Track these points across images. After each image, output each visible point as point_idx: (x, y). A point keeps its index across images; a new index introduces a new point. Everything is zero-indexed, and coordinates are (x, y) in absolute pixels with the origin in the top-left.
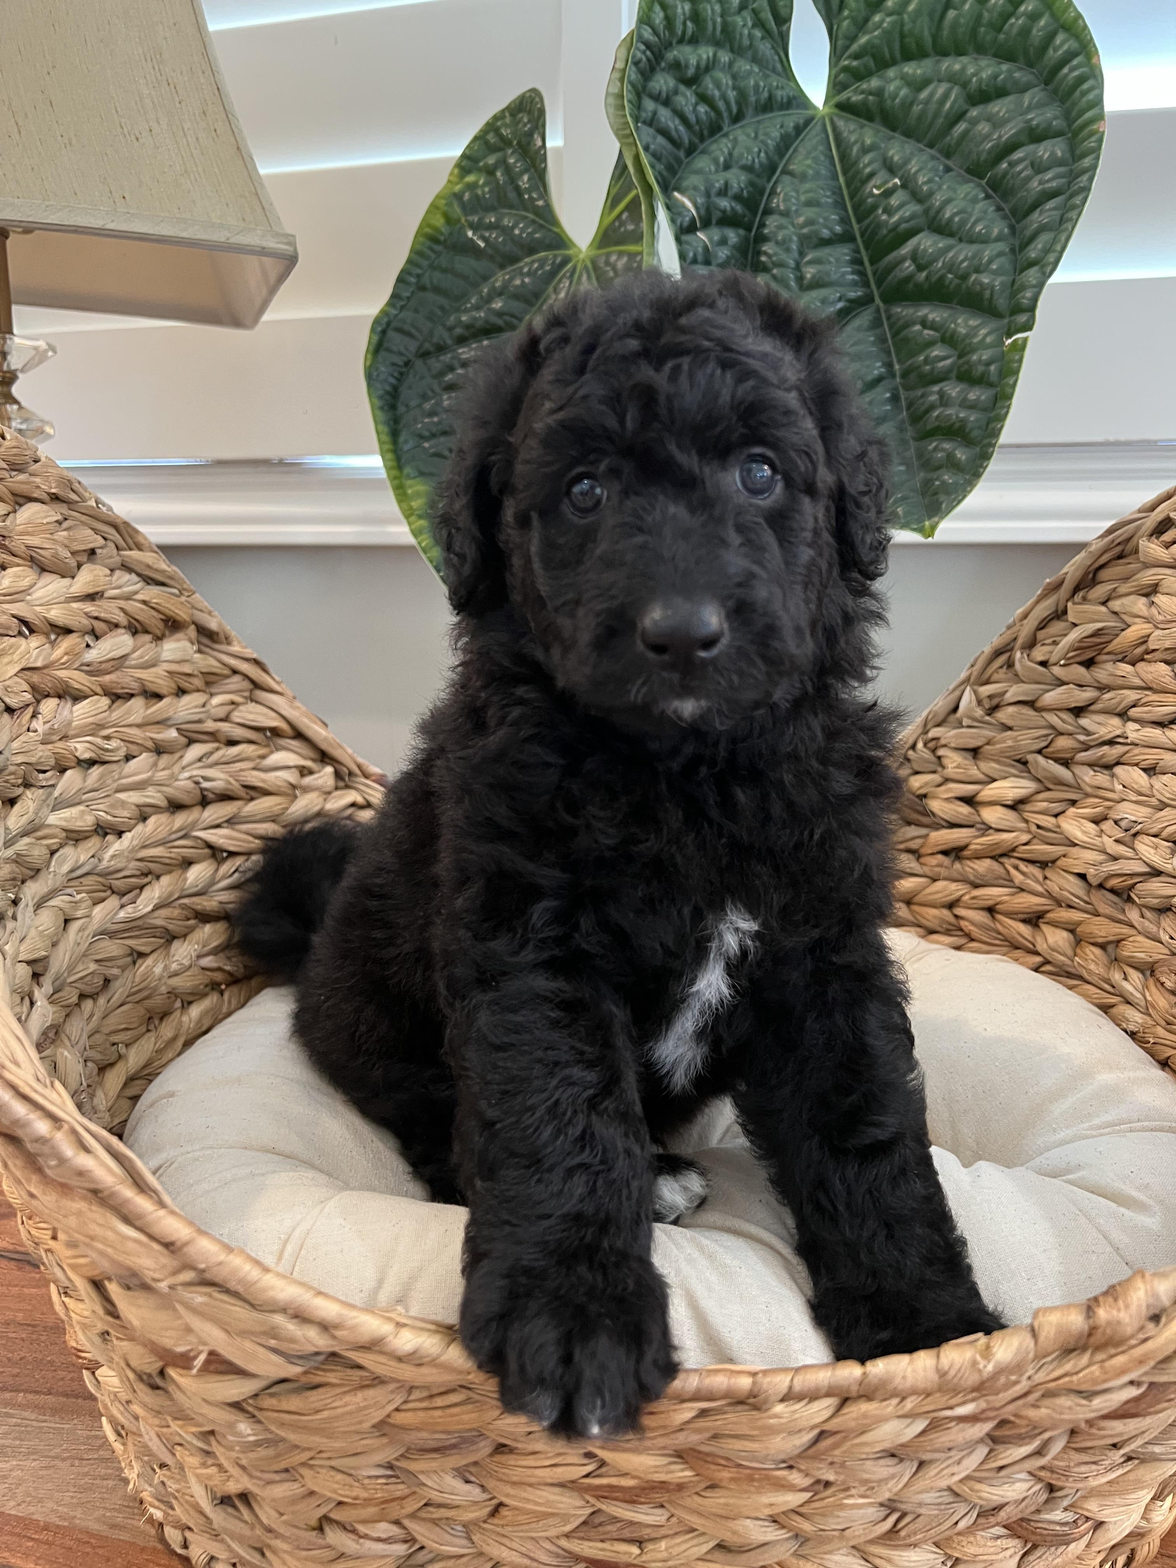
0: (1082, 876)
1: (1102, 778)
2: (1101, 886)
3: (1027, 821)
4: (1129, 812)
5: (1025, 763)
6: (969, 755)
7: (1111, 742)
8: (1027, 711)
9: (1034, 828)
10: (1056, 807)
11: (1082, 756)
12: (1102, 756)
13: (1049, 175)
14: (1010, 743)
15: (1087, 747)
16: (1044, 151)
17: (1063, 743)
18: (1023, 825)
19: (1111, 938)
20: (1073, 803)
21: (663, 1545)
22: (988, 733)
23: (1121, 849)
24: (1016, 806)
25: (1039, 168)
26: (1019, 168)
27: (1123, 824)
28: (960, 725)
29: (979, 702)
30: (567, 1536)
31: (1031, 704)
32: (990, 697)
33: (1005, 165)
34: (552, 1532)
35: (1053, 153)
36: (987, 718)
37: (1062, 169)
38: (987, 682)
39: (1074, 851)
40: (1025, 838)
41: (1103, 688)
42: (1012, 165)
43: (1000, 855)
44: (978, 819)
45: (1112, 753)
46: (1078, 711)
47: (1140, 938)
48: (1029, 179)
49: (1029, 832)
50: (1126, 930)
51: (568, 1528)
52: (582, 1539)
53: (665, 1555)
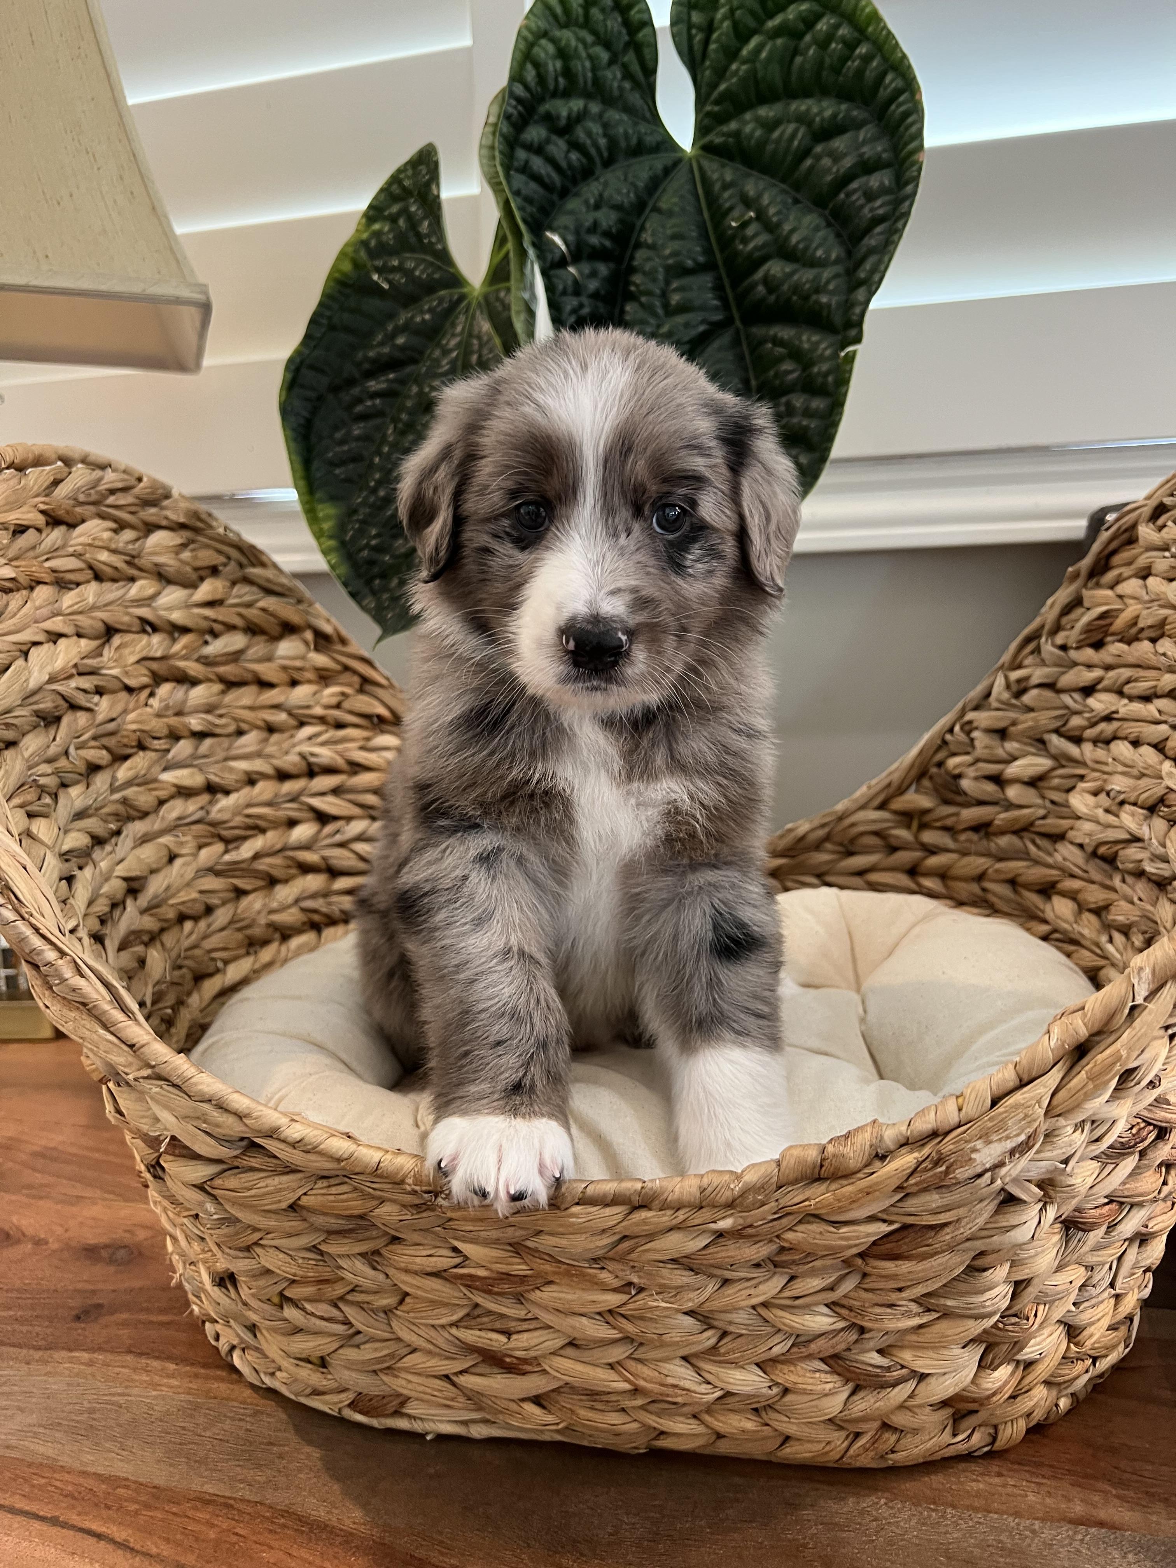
0: (1081, 846)
1: (1100, 753)
2: (1094, 854)
3: (1043, 797)
4: (1118, 783)
5: (1042, 741)
6: (996, 736)
7: (1108, 718)
8: (1048, 694)
9: (1048, 804)
10: (1069, 783)
11: (1089, 733)
12: (1102, 732)
13: (878, 203)
14: (1030, 723)
15: (1093, 725)
16: (875, 181)
17: (1076, 721)
18: (1039, 801)
19: (1101, 904)
20: (1082, 778)
21: (525, 1336)
22: (1012, 715)
23: (1111, 818)
24: (1034, 782)
25: (870, 196)
26: (854, 197)
27: (1112, 794)
28: (990, 709)
29: (1008, 686)
30: (455, 1324)
31: (1050, 686)
32: (1019, 681)
33: (842, 196)
34: (444, 1321)
35: (882, 183)
36: (1014, 701)
37: (887, 198)
38: (1020, 667)
39: (1078, 823)
40: (1042, 812)
41: (1108, 668)
42: (848, 195)
43: (1022, 830)
44: (1002, 796)
45: (1107, 728)
46: (1088, 691)
47: (1123, 903)
48: (862, 207)
49: (1045, 807)
50: (1112, 896)
51: (455, 1318)
52: (466, 1328)
53: (525, 1344)
